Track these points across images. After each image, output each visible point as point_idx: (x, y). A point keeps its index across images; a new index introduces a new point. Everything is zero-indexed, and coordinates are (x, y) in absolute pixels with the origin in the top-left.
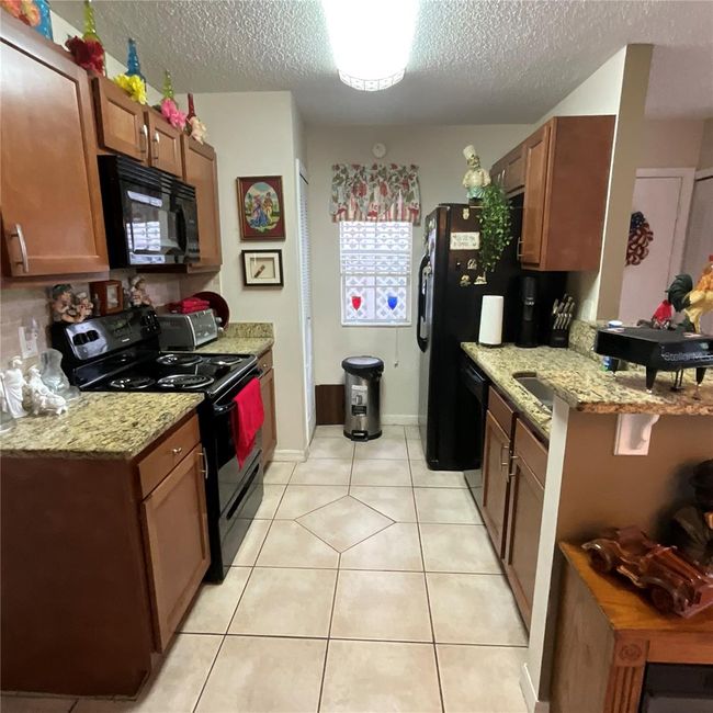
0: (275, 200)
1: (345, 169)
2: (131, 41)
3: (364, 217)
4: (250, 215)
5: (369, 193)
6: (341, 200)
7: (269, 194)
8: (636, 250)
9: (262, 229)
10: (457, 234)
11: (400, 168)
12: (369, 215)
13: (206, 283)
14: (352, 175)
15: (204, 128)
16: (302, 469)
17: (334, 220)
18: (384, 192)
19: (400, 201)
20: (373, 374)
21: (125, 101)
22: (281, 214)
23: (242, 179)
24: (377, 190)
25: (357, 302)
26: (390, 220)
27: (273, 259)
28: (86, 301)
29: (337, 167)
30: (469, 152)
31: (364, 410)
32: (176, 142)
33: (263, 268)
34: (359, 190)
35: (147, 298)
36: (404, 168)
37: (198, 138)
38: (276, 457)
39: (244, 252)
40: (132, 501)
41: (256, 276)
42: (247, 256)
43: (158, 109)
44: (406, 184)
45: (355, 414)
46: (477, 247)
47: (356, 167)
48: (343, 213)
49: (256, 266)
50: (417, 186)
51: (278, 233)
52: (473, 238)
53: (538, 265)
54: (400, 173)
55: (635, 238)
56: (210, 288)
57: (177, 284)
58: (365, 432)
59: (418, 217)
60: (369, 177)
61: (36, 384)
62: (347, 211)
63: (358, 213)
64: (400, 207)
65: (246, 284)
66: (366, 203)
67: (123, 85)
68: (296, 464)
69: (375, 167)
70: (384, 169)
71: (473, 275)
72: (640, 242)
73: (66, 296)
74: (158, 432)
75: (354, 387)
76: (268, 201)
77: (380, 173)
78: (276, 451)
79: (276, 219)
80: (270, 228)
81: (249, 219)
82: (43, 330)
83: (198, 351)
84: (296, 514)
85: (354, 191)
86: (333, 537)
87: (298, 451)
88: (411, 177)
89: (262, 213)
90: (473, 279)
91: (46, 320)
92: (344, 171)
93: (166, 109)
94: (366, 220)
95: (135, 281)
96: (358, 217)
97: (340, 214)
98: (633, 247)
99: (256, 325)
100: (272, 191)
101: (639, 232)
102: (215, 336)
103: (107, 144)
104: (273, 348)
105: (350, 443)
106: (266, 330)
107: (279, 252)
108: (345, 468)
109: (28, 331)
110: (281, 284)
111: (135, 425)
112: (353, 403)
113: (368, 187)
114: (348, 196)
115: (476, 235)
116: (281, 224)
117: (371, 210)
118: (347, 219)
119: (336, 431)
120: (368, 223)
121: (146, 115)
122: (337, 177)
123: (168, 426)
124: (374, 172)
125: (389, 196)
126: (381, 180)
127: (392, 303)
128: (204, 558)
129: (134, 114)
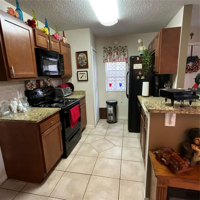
0: (86, 57)
1: (107, 48)
2: (46, 19)
3: (112, 61)
4: (79, 62)
5: (113, 54)
6: (105, 57)
7: (84, 56)
8: (196, 67)
9: (82, 65)
10: (135, 64)
11: (122, 47)
12: (114, 60)
13: (68, 80)
14: (108, 50)
15: (66, 40)
16: (93, 130)
17: (104, 62)
18: (117, 54)
19: (122, 56)
20: (114, 105)
21: (43, 34)
22: (87, 61)
23: (77, 52)
24: (115, 53)
25: (110, 85)
26: (119, 62)
27: (85, 73)
28: (34, 85)
29: (104, 48)
30: (139, 41)
31: (112, 115)
32: (58, 44)
33: (83, 76)
34: (110, 54)
35: (52, 84)
36: (123, 47)
37: (65, 42)
38: (87, 127)
39: (78, 72)
40: (38, 134)
41: (81, 78)
42: (79, 73)
43: (53, 35)
44: (124, 51)
45: (109, 116)
46: (141, 68)
47: (109, 47)
48: (106, 60)
49: (81, 75)
50: (127, 52)
51: (87, 66)
52: (140, 66)
53: (158, 72)
54: (122, 48)
55: (195, 64)
56: (69, 82)
57: (61, 81)
58: (112, 121)
59: (127, 60)
60: (113, 50)
61: (21, 105)
62: (107, 60)
63: (110, 60)
64: (122, 58)
65: (78, 80)
66: (112, 57)
67: (42, 30)
68: (92, 129)
69: (115, 47)
70: (117, 47)
71: (140, 76)
72: (197, 65)
73: (29, 83)
74: (45, 117)
75: (109, 108)
76: (84, 58)
77: (116, 49)
78: (87, 125)
79: (86, 63)
80: (84, 65)
81: (79, 63)
82: (23, 92)
83: (65, 98)
84: (89, 142)
85: (109, 54)
86: (98, 149)
87: (92, 126)
88: (125, 49)
89: (82, 61)
90: (140, 77)
91: (24, 89)
92: (106, 49)
93: (55, 35)
94: (113, 62)
95: (49, 80)
96: (110, 61)
97: (105, 60)
98: (195, 66)
99: (81, 91)
100: (85, 55)
101: (196, 62)
102: (70, 94)
103: (37, 45)
104: (86, 97)
105: (108, 124)
106: (84, 92)
107: (87, 71)
108: (105, 131)
109: (19, 92)
110: (88, 80)
111: (40, 115)
112: (109, 113)
113: (113, 53)
114: (107, 56)
115: (141, 65)
116: (87, 64)
117: (114, 59)
118: (107, 62)
119: (105, 121)
120: (113, 63)
121: (49, 37)
122: (105, 51)
123: (49, 116)
124: (115, 48)
125: (119, 55)
126: (117, 50)
127: (121, 85)
128: (61, 151)
129: (45, 37)
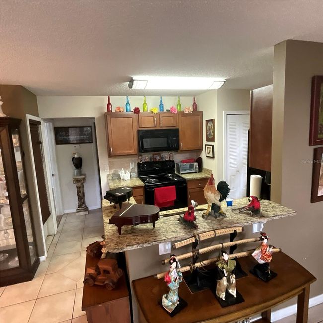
7: (211, 125)
21: (149, 115)
22: (214, 132)
27: (211, 148)
33: (210, 151)
41: (208, 154)
42: (206, 146)
51: (214, 139)
65: (206, 156)
76: (211, 128)
80: (211, 137)
81: (208, 134)
89: (210, 132)
93: (171, 110)
99: (208, 170)
103: (141, 126)
106: (210, 172)
107: (213, 146)
110: (213, 157)
116: (214, 136)
129: (153, 117)
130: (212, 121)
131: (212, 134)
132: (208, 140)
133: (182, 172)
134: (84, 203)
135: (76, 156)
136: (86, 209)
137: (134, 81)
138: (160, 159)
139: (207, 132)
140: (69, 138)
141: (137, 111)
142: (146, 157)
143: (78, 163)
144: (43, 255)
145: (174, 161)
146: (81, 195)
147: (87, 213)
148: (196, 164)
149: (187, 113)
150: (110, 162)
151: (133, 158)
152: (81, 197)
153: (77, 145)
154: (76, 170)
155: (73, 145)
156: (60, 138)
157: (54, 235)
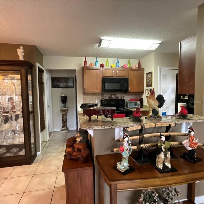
23: (147, 73)
33: (149, 93)
42: (146, 90)
56: (142, 97)
65: (146, 97)
90: (184, 97)
103: (104, 75)
121: (116, 69)
130: (151, 73)
131: (151, 82)
132: (148, 86)
133: (129, 107)
134: (66, 125)
135: (63, 95)
136: (67, 129)
137: (102, 40)
138: (115, 98)
139: (147, 81)
140: (59, 85)
141: (102, 66)
142: (107, 96)
143: (64, 100)
144: (39, 151)
145: (124, 100)
146: (65, 119)
147: (67, 131)
148: (139, 102)
149: (134, 68)
150: (83, 98)
151: (98, 97)
152: (65, 122)
153: (64, 89)
154: (62, 104)
155: (62, 89)
156: (54, 84)
157: (47, 142)
